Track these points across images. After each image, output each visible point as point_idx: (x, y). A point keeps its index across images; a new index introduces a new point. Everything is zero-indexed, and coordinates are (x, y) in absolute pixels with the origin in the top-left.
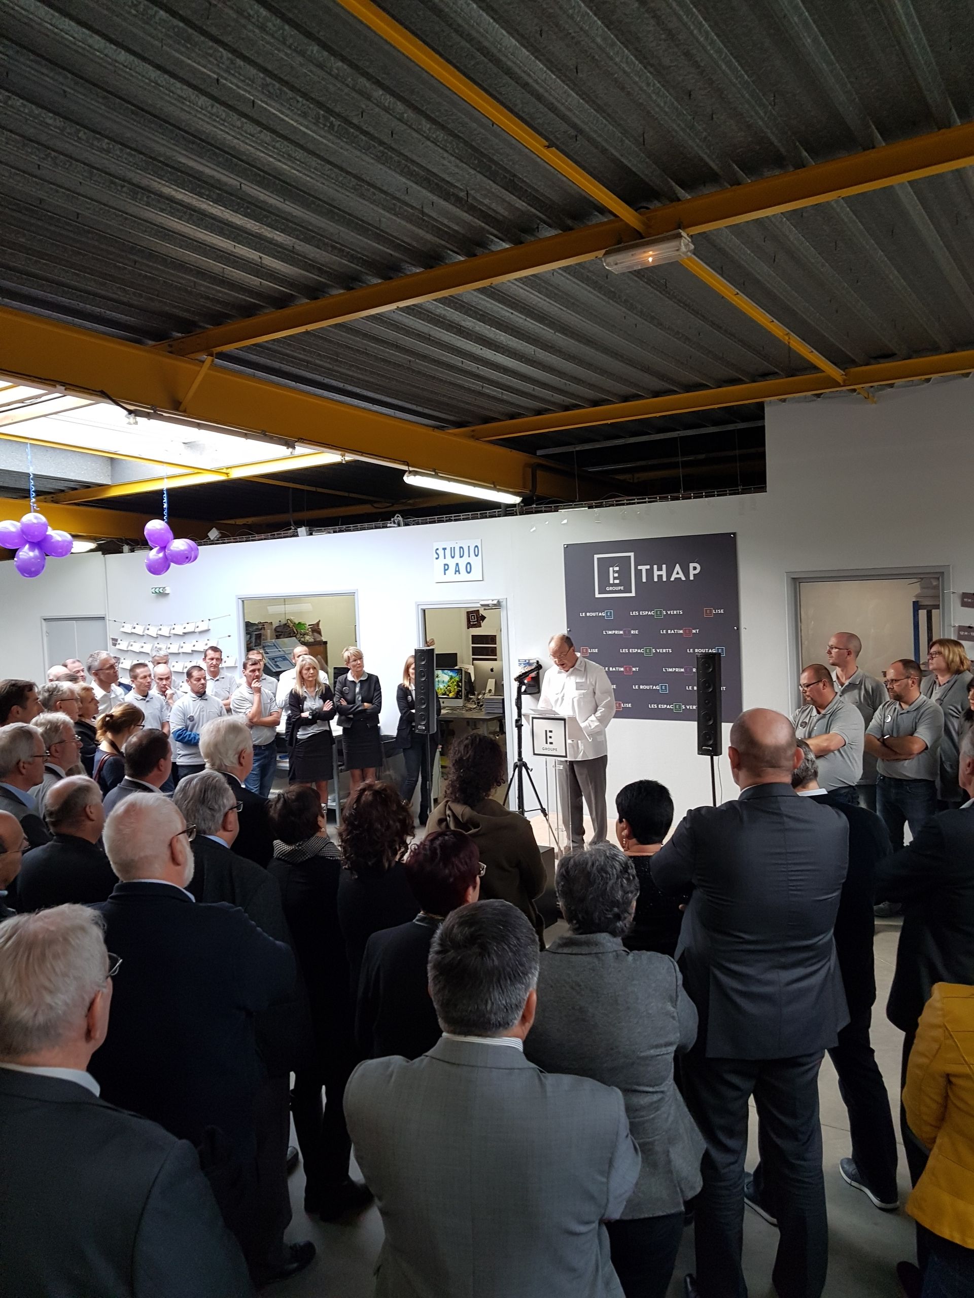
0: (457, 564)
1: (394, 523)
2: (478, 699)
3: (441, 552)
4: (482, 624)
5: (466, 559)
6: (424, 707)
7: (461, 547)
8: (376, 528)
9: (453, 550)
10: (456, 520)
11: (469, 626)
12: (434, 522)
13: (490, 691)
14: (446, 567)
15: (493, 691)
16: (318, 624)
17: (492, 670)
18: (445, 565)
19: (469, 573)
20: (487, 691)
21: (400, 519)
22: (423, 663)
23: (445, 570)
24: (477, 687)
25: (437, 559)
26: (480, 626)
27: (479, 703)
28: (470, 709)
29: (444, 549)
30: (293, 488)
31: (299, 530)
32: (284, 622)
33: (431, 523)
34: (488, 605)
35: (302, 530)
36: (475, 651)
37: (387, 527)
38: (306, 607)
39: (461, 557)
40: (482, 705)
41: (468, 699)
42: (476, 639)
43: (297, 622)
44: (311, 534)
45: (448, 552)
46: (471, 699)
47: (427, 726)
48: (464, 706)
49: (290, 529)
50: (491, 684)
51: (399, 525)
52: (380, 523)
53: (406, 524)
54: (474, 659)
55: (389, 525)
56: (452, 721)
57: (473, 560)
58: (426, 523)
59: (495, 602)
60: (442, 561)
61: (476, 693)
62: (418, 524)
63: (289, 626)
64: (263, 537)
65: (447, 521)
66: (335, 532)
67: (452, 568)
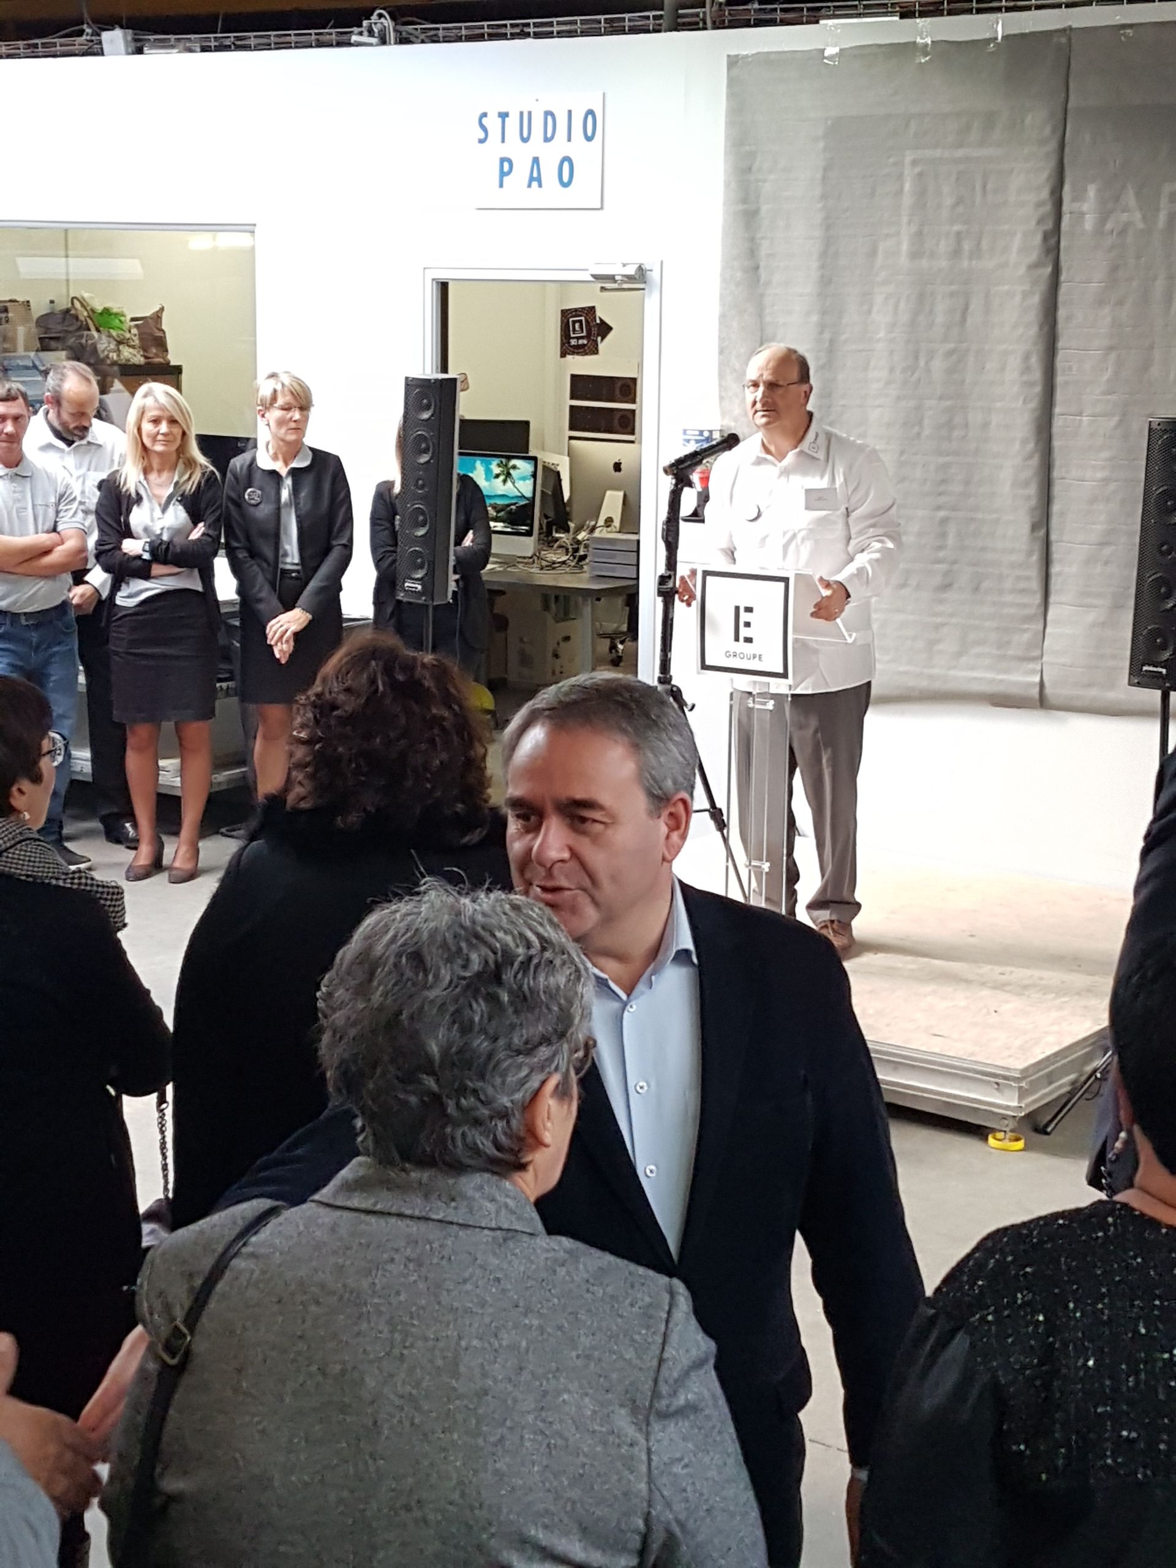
0: (536, 160)
1: (371, 33)
2: (579, 542)
3: (493, 123)
4: (602, 346)
5: (559, 147)
6: (421, 532)
7: (548, 112)
8: (320, 44)
9: (527, 117)
10: (538, 36)
11: (567, 348)
12: (480, 37)
13: (609, 521)
14: (506, 166)
15: (617, 523)
16: (157, 317)
17: (617, 467)
18: (503, 160)
19: (565, 185)
20: (601, 522)
21: (388, 22)
22: (426, 415)
23: (503, 174)
24: (576, 511)
25: (481, 141)
26: (595, 351)
27: (576, 550)
28: (552, 566)
29: (504, 116)
31: (106, 36)
32: (63, 304)
33: (470, 38)
34: (611, 278)
35: (114, 38)
36: (580, 420)
37: (349, 44)
38: (129, 268)
39: (547, 140)
40: (583, 558)
41: (547, 540)
42: (581, 385)
43: (99, 308)
44: (139, 51)
45: (512, 123)
46: (557, 540)
47: (430, 585)
48: (536, 557)
49: (81, 33)
50: (612, 504)
51: (383, 41)
52: (331, 33)
53: (403, 40)
54: (571, 438)
55: (354, 38)
56: (502, 593)
57: (579, 149)
58: (459, 39)
59: (631, 271)
60: (495, 149)
61: (572, 525)
62: (434, 40)
63: (77, 318)
65: (514, 36)
66: (204, 49)
67: (522, 170)
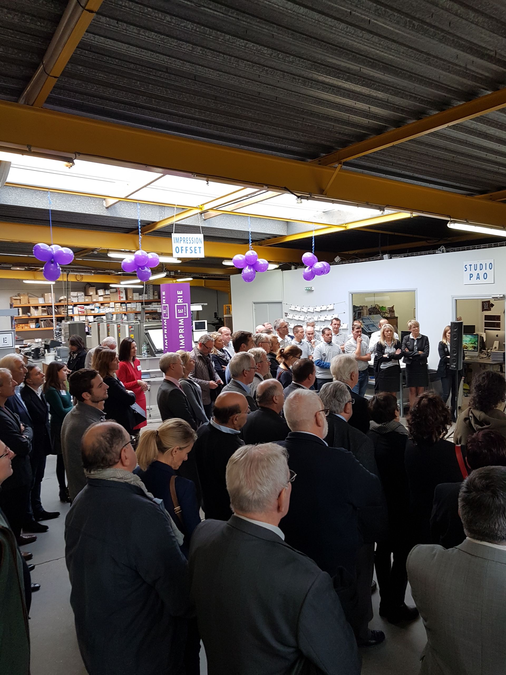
0: (478, 274)
1: (440, 251)
2: (488, 352)
3: (468, 267)
4: (492, 309)
5: (484, 271)
6: (455, 355)
7: (481, 264)
8: (429, 254)
9: (476, 266)
10: (478, 249)
11: (483, 310)
12: (464, 250)
13: (495, 348)
14: (471, 276)
15: (497, 348)
16: (393, 307)
17: (497, 336)
18: (470, 274)
19: (485, 279)
20: (493, 348)
21: (444, 248)
22: (456, 330)
23: (471, 277)
24: (487, 345)
25: (465, 271)
26: (490, 310)
27: (488, 354)
28: (482, 358)
29: (470, 265)
30: (382, 234)
31: (384, 256)
32: (374, 306)
33: (462, 250)
34: (497, 298)
35: (386, 256)
36: (486, 325)
37: (435, 253)
38: (386, 298)
39: (481, 270)
40: (490, 356)
41: (481, 352)
42: (487, 317)
43: (381, 306)
44: (391, 258)
45: (473, 267)
46: (483, 352)
47: (457, 366)
48: (479, 356)
49: (379, 256)
50: (496, 344)
51: (443, 252)
52: (432, 251)
53: (447, 252)
54: (485, 329)
55: (437, 252)
56: (471, 364)
57: (488, 271)
58: (460, 251)
59: (502, 296)
60: (469, 272)
61: (486, 348)
62: (454, 251)
63: (376, 308)
64: (364, 260)
65: (472, 249)
66: (404, 257)
67: (475, 276)
